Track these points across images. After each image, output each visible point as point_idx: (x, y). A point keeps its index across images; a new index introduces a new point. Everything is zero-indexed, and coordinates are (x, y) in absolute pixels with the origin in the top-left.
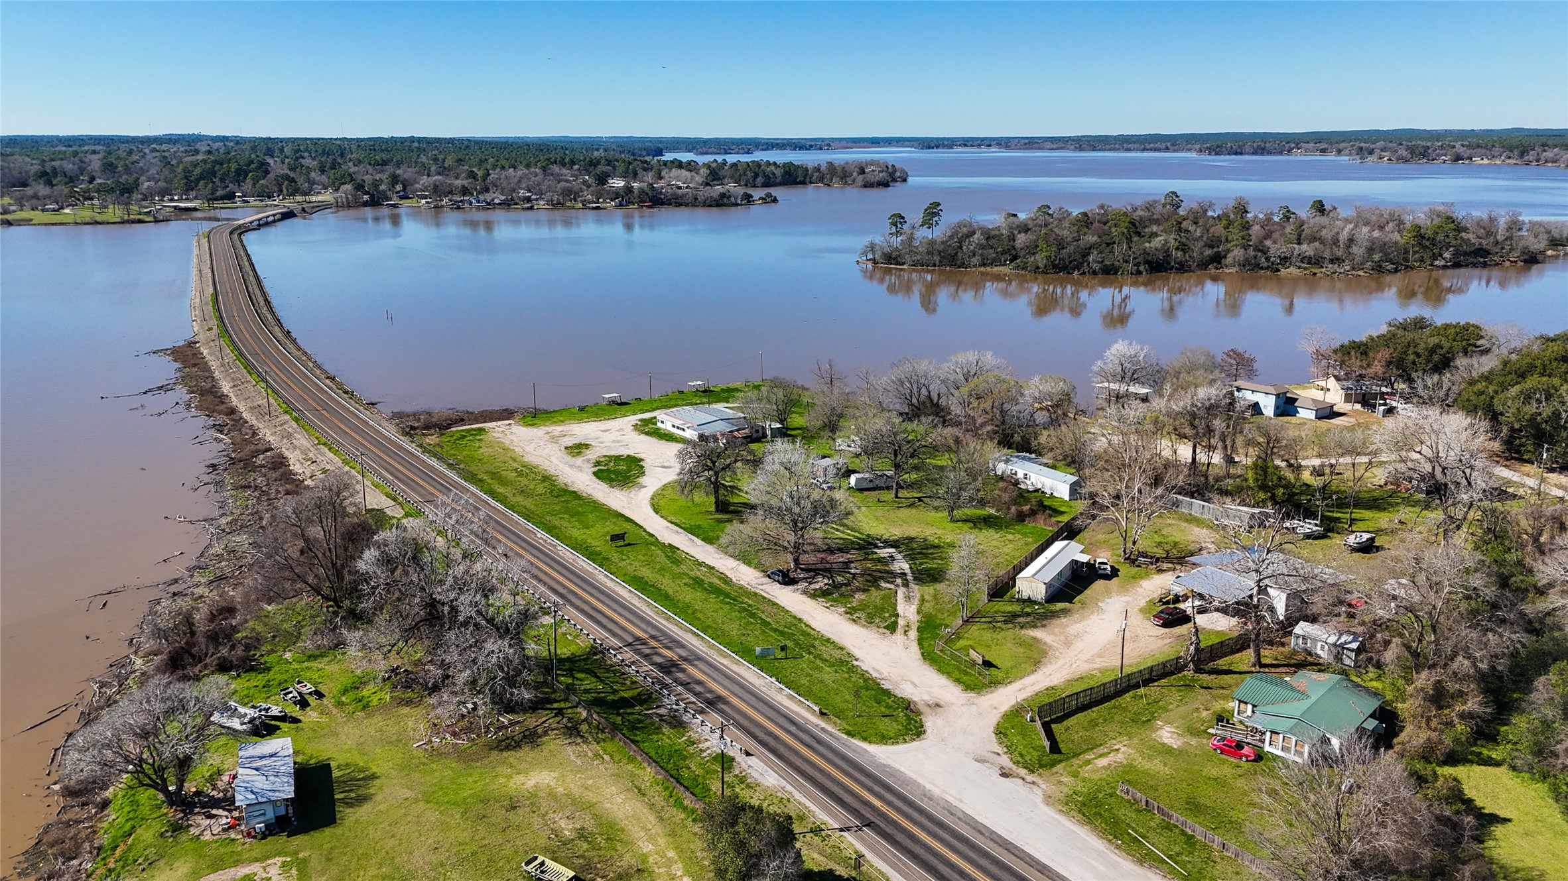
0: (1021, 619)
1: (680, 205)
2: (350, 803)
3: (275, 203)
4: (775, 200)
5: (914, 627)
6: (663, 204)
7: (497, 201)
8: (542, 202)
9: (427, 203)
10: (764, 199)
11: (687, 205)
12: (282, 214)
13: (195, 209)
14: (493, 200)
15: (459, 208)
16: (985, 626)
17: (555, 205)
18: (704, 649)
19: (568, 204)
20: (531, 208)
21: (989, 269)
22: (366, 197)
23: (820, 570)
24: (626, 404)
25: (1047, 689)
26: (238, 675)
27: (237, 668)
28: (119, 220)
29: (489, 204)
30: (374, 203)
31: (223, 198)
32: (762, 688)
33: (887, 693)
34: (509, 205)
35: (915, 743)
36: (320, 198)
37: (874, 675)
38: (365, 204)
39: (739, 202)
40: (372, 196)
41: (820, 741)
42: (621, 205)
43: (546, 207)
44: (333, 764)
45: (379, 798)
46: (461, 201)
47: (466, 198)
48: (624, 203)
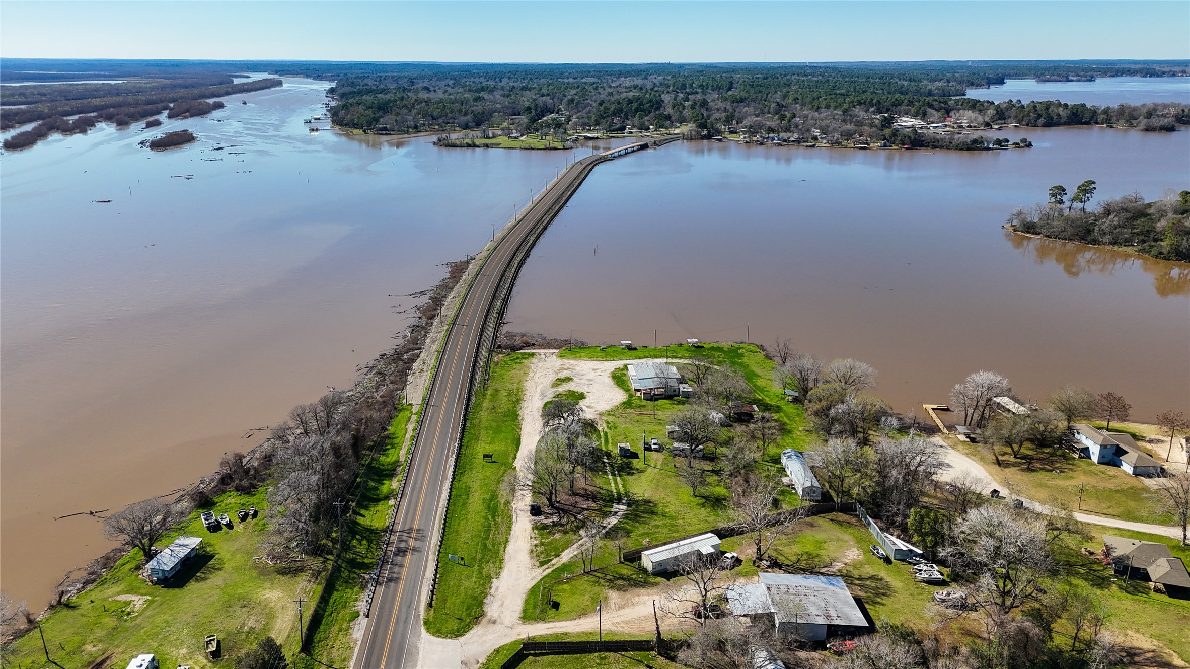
0: (620, 582)
1: (935, 147)
2: (197, 581)
3: (648, 134)
4: (1029, 145)
5: (555, 567)
6: (922, 146)
7: (792, 139)
8: (825, 141)
9: (745, 138)
10: (1019, 144)
11: (942, 147)
12: (640, 145)
13: (597, 138)
14: (788, 138)
15: (762, 144)
16: (594, 579)
17: (835, 144)
18: (432, 545)
19: (845, 143)
20: (813, 146)
21: (1116, 248)
22: (705, 132)
23: (563, 510)
24: (635, 349)
25: (563, 634)
26: (240, 495)
27: (242, 490)
28: (543, 147)
29: (785, 141)
30: (709, 137)
31: (617, 130)
32: (425, 580)
33: (481, 604)
34: (799, 142)
35: (450, 640)
36: (677, 131)
37: (492, 591)
38: (703, 138)
39: (991, 146)
40: (709, 132)
41: (406, 621)
42: (885, 146)
43: (827, 145)
44: (217, 556)
45: (208, 581)
46: (767, 138)
47: (771, 135)
48: (888, 144)
